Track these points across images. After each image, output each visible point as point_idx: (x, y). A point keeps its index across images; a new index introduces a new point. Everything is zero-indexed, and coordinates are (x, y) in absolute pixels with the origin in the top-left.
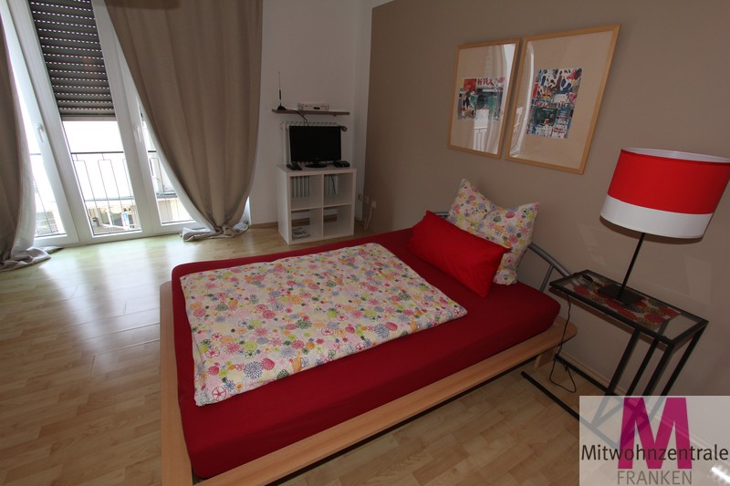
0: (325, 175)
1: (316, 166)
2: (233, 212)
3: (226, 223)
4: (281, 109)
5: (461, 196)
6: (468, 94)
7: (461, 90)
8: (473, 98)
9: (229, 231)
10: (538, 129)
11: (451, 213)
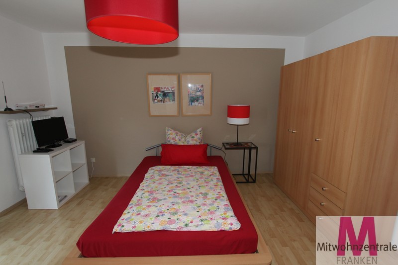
0: (70, 149)
1: (54, 146)
4: (9, 111)
6: (157, 93)
7: (153, 91)
10: (193, 104)
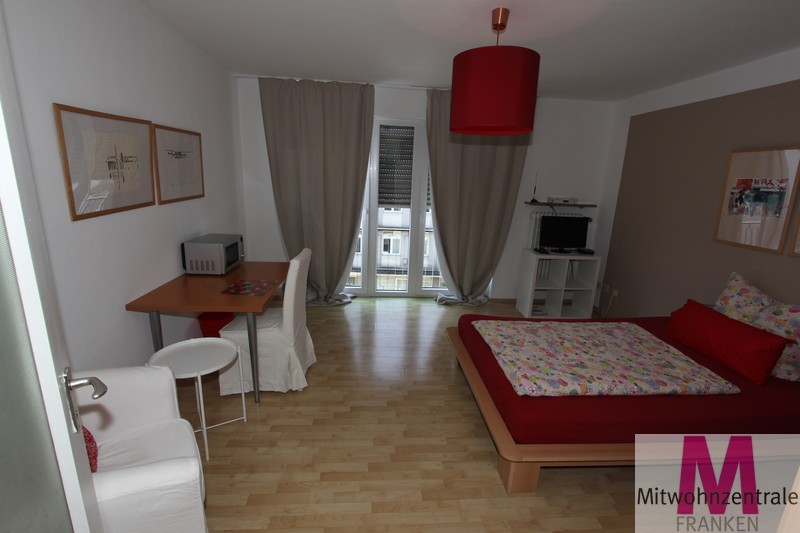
0: (571, 260)
1: (561, 251)
2: (479, 283)
3: (471, 294)
4: (534, 202)
5: (730, 288)
6: (742, 193)
7: (734, 188)
8: (747, 196)
9: (474, 301)
11: (718, 303)
